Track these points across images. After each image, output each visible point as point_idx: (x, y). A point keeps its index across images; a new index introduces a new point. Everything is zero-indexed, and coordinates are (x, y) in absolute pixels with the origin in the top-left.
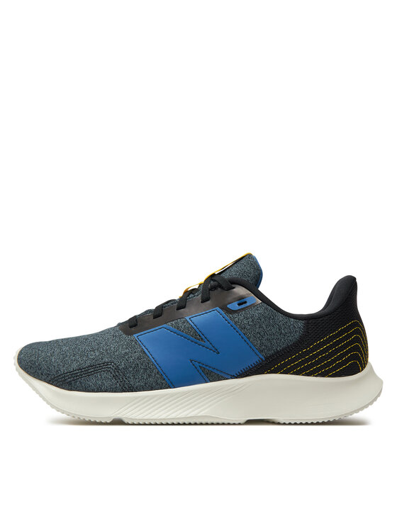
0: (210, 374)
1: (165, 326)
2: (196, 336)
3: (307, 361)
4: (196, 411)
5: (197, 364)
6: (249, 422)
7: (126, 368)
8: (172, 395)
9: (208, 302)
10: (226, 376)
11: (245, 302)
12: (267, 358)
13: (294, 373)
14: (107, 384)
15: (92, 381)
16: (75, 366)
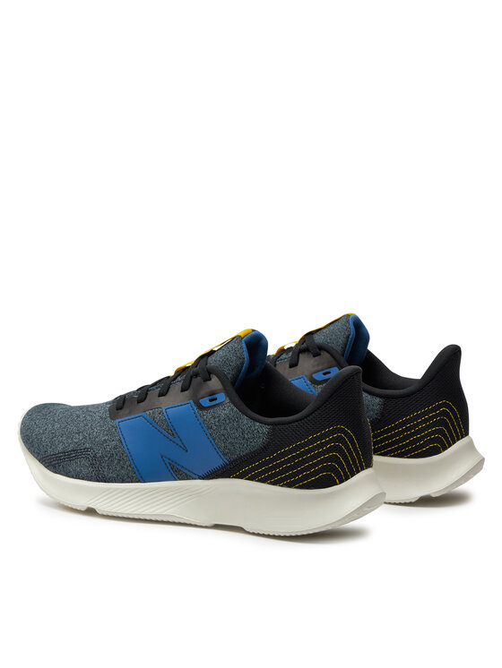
0: (179, 473)
1: (143, 414)
2: (169, 429)
3: (271, 469)
4: (162, 510)
5: (167, 460)
6: (217, 527)
7: (102, 457)
8: (142, 490)
9: (186, 392)
10: (193, 476)
11: (216, 399)
12: (231, 462)
13: (259, 481)
14: (85, 471)
15: (73, 466)
16: (60, 448)
